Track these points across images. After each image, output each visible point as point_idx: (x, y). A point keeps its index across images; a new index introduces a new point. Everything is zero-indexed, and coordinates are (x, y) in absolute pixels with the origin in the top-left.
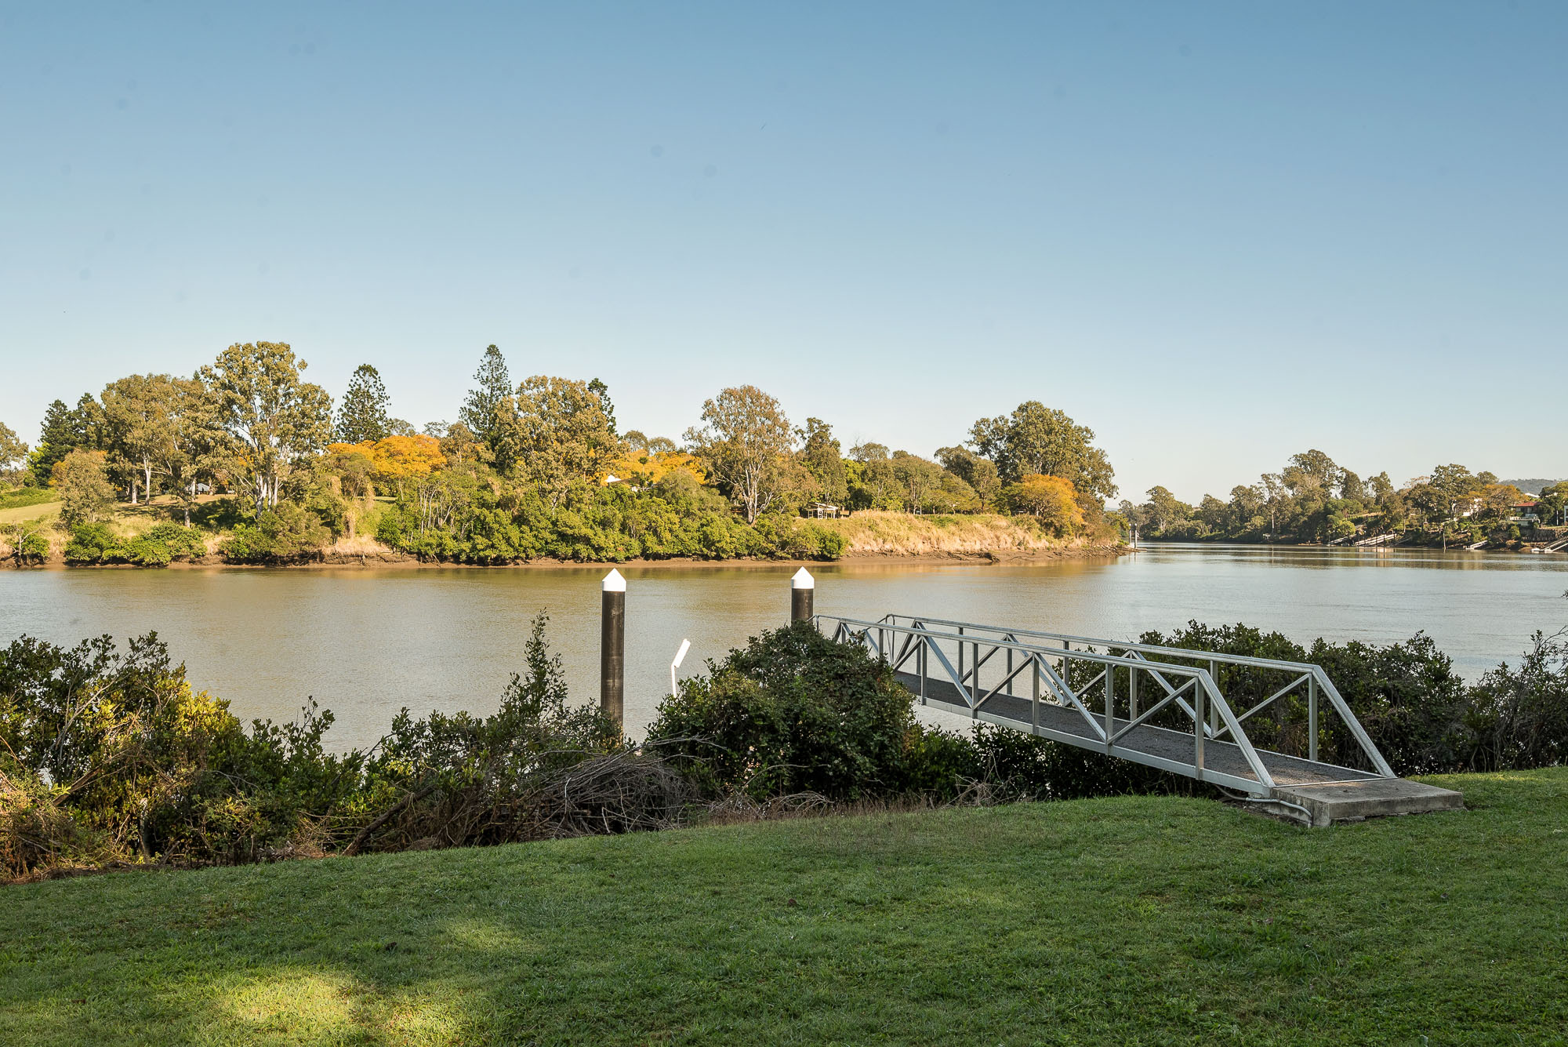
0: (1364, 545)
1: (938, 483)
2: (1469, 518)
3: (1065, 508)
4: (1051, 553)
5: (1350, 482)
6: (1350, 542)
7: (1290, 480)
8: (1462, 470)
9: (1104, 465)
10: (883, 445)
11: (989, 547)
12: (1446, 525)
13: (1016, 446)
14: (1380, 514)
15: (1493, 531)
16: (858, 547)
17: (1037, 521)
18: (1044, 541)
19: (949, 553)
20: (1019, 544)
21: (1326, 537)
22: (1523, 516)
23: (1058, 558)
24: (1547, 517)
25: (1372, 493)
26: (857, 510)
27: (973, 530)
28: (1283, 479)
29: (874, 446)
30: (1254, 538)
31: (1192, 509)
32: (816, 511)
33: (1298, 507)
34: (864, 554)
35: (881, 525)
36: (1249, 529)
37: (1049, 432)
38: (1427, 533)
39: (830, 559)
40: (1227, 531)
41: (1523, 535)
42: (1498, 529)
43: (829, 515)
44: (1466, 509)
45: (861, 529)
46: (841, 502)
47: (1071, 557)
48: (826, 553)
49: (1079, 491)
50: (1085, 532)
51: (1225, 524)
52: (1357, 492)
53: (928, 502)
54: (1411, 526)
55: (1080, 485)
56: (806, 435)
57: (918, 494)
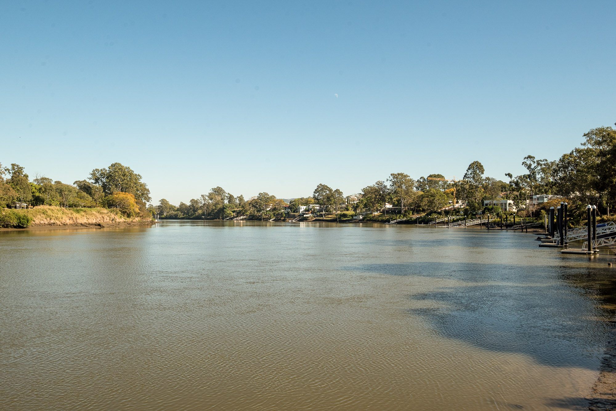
0: (236, 220)
1: (76, 195)
2: (269, 211)
3: (131, 205)
4: (126, 224)
5: (231, 198)
6: (232, 219)
7: (211, 197)
8: (267, 194)
9: (146, 189)
10: (50, 178)
11: (99, 222)
12: (262, 213)
13: (110, 181)
14: (241, 209)
15: (277, 215)
16: (37, 222)
17: (120, 211)
18: (123, 219)
19: (81, 224)
20: (112, 220)
21: (223, 217)
22: (286, 210)
23: (129, 225)
24: (293, 210)
25: (238, 201)
26: (37, 206)
27: (92, 214)
28: (209, 197)
29: (46, 179)
30: (199, 218)
31: (176, 207)
32: (16, 206)
33: (214, 207)
34: (40, 225)
35: (49, 212)
36: (197, 214)
37: (124, 175)
38: (256, 216)
39: (23, 228)
40: (189, 215)
41: (286, 216)
42: (278, 214)
43: (23, 208)
44: (268, 208)
45: (39, 214)
46: (29, 201)
47: (134, 225)
48: (21, 225)
49: (137, 199)
50: (139, 215)
51: (188, 213)
52: (233, 202)
53: (71, 202)
54: (251, 213)
55: (137, 197)
56: (11, 171)
57: (67, 199)
